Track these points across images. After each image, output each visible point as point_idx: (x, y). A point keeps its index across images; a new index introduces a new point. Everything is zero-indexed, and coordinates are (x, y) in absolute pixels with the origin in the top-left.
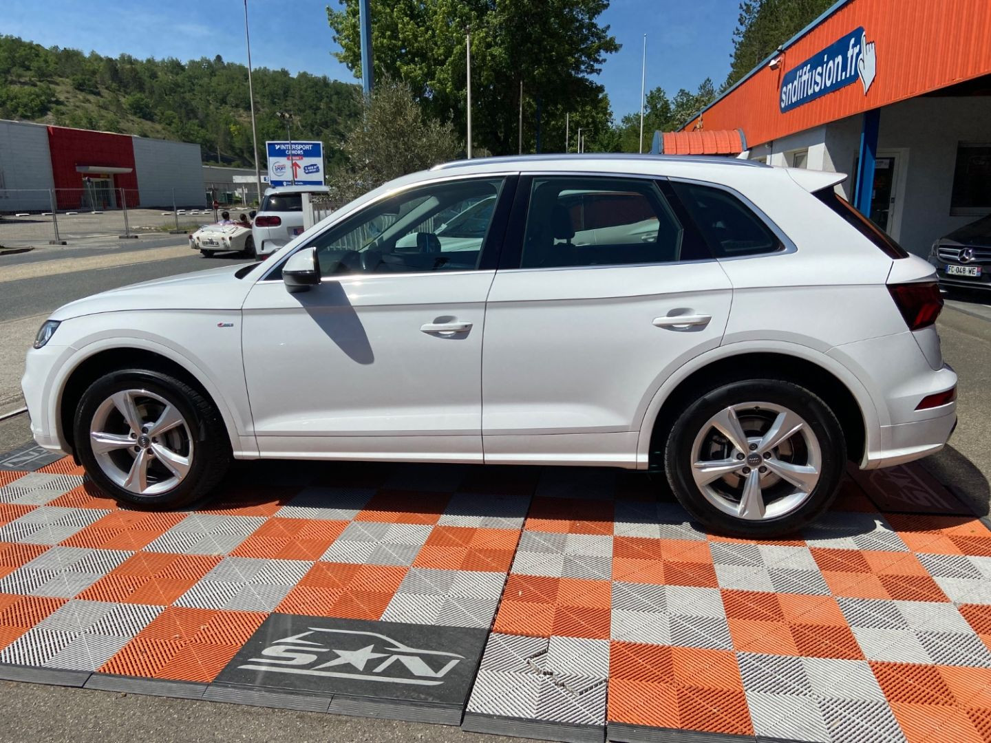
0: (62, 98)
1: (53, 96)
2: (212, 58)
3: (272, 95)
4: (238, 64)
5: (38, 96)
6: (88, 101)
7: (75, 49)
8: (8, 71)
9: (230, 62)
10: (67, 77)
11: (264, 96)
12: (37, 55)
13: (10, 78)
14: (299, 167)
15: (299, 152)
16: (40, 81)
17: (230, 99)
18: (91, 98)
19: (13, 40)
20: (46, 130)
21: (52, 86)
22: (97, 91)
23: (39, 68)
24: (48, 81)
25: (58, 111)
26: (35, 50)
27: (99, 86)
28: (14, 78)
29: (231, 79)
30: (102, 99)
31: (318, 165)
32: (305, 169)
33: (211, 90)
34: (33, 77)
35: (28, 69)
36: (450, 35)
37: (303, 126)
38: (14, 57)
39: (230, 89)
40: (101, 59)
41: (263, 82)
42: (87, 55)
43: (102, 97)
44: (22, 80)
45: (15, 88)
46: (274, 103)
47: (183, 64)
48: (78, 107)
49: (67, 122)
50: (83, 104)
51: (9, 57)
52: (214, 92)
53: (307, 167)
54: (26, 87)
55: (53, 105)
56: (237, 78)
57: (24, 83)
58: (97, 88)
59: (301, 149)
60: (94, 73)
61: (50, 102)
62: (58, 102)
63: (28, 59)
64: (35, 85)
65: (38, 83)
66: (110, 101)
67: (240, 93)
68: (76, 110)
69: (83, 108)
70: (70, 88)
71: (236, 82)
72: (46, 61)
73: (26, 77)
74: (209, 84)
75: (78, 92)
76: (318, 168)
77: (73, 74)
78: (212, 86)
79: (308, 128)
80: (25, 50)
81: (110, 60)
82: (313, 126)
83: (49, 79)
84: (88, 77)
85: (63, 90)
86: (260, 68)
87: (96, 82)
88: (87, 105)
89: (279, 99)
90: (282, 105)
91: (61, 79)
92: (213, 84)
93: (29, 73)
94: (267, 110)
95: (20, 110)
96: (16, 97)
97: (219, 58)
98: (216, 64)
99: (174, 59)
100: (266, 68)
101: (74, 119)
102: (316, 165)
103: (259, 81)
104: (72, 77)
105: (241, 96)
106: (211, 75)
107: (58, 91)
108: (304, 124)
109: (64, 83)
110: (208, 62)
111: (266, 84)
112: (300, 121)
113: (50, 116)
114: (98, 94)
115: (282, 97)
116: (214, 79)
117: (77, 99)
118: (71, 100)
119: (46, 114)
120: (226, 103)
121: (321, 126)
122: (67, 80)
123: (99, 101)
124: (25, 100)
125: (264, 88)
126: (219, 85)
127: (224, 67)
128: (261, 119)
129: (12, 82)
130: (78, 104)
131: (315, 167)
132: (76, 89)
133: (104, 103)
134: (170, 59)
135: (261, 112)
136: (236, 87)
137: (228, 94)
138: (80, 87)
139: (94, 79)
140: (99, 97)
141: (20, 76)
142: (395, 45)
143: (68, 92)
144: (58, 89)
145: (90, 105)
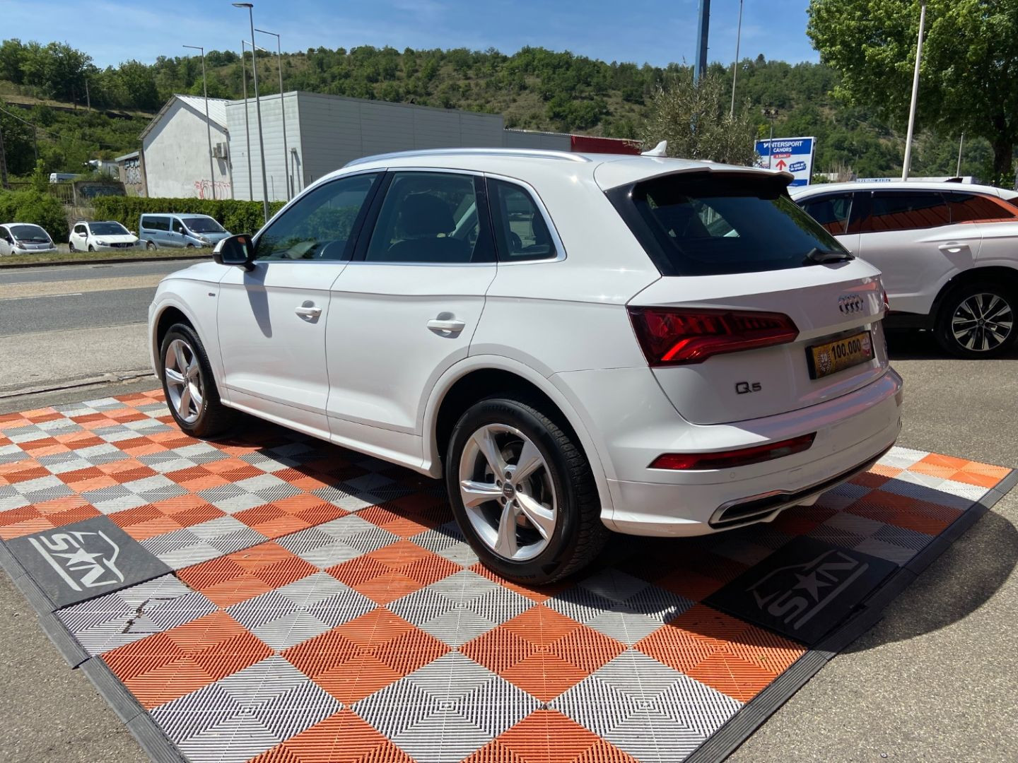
0: (612, 109)
1: (605, 107)
2: (754, 58)
3: (809, 90)
4: (779, 61)
5: (593, 109)
6: (633, 111)
7: (631, 63)
8: (573, 88)
9: (772, 60)
10: (619, 90)
11: (800, 92)
12: (598, 72)
13: (574, 94)
14: (785, 165)
15: (787, 150)
16: (597, 95)
17: (765, 98)
18: (636, 107)
19: (581, 60)
20: (570, 140)
21: (605, 99)
22: (642, 100)
23: (597, 83)
24: (603, 94)
25: (606, 121)
26: (597, 67)
27: (644, 96)
28: (577, 94)
29: (769, 78)
30: (645, 108)
31: (806, 163)
32: (790, 167)
33: (748, 90)
34: (592, 92)
35: (588, 84)
36: (932, 7)
37: (837, 121)
38: (580, 75)
39: (766, 88)
40: (651, 70)
41: (802, 76)
42: (640, 67)
43: (645, 106)
44: (583, 95)
45: (576, 103)
46: (810, 98)
47: (725, 67)
48: (623, 116)
49: (612, 131)
50: (627, 114)
51: (576, 76)
52: (750, 92)
53: (793, 165)
54: (585, 101)
55: (603, 116)
56: (776, 76)
57: (583, 98)
58: (642, 98)
59: (790, 146)
60: (642, 83)
61: (601, 113)
62: (608, 113)
63: (590, 75)
64: (592, 99)
65: (595, 97)
66: (650, 110)
67: (775, 92)
68: (621, 119)
69: (628, 117)
70: (620, 100)
71: (774, 80)
72: (604, 77)
73: (586, 92)
74: (746, 84)
75: (625, 102)
76: (805, 165)
77: (625, 86)
78: (749, 87)
79: (843, 123)
80: (589, 68)
81: (658, 70)
82: (848, 119)
83: (604, 93)
84: (635, 88)
85: (614, 102)
86: (802, 63)
87: (642, 93)
88: (631, 114)
89: (816, 94)
90: (819, 99)
91: (613, 92)
92: (750, 85)
93: (590, 89)
94: (801, 106)
95: (577, 122)
96: (576, 110)
97: (761, 57)
98: (757, 63)
99: (717, 63)
100: (808, 62)
101: (618, 128)
102: (802, 162)
103: (798, 76)
104: (622, 90)
105: (776, 94)
106: (750, 76)
107: (609, 103)
108: (839, 119)
109: (615, 96)
110: (750, 63)
111: (804, 79)
112: (835, 115)
113: (600, 126)
114: (642, 103)
115: (820, 92)
116: (753, 79)
117: (623, 109)
118: (618, 111)
119: (597, 125)
120: (760, 103)
121: (858, 119)
122: (619, 92)
123: (641, 110)
124: (582, 113)
125: (802, 83)
126: (756, 85)
127: (765, 66)
128: (792, 116)
129: (576, 98)
130: (623, 114)
131: (802, 164)
132: (624, 99)
133: (646, 111)
134: (713, 63)
135: (793, 109)
136: (772, 86)
137: (764, 93)
138: (628, 98)
139: (640, 90)
140: (642, 107)
141: (582, 92)
142: (866, 27)
143: (617, 103)
144: (610, 101)
145: (634, 114)
